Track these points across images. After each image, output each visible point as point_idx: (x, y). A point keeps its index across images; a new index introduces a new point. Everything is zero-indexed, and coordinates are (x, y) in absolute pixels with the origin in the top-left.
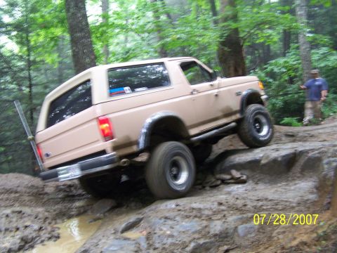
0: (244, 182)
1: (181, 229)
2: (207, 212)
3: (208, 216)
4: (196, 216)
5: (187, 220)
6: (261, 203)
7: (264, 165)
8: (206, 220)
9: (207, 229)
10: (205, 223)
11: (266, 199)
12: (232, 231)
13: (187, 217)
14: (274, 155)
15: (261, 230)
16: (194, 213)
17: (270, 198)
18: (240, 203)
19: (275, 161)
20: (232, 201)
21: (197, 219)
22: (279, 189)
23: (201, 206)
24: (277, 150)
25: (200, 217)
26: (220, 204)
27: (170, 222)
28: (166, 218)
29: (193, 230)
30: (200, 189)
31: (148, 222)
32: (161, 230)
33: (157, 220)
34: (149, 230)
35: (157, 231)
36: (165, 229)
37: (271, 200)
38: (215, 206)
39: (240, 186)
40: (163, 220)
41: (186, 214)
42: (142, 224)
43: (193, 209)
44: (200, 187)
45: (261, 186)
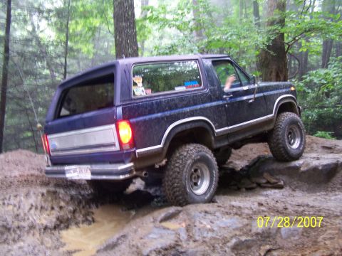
0: (281, 187)
1: (222, 225)
2: (246, 211)
3: (248, 215)
4: (236, 214)
5: (227, 216)
6: (302, 208)
7: (304, 172)
8: (247, 219)
9: (249, 227)
10: (246, 221)
11: (308, 205)
12: (274, 231)
13: (227, 213)
14: (315, 163)
15: (305, 234)
16: (235, 210)
17: (311, 204)
18: (280, 206)
19: (315, 169)
20: (272, 203)
21: (237, 216)
22: (319, 198)
23: (241, 205)
24: (318, 159)
25: (240, 215)
26: (261, 204)
27: (209, 217)
28: (206, 212)
29: (234, 227)
30: (236, 190)
31: (188, 214)
32: (201, 223)
33: (197, 213)
34: (188, 222)
35: (197, 224)
36: (205, 223)
37: (312, 207)
38: (255, 206)
39: (277, 191)
40: (203, 214)
41: (226, 210)
42: (181, 215)
43: (233, 206)
44: (236, 188)
45: (298, 193)
